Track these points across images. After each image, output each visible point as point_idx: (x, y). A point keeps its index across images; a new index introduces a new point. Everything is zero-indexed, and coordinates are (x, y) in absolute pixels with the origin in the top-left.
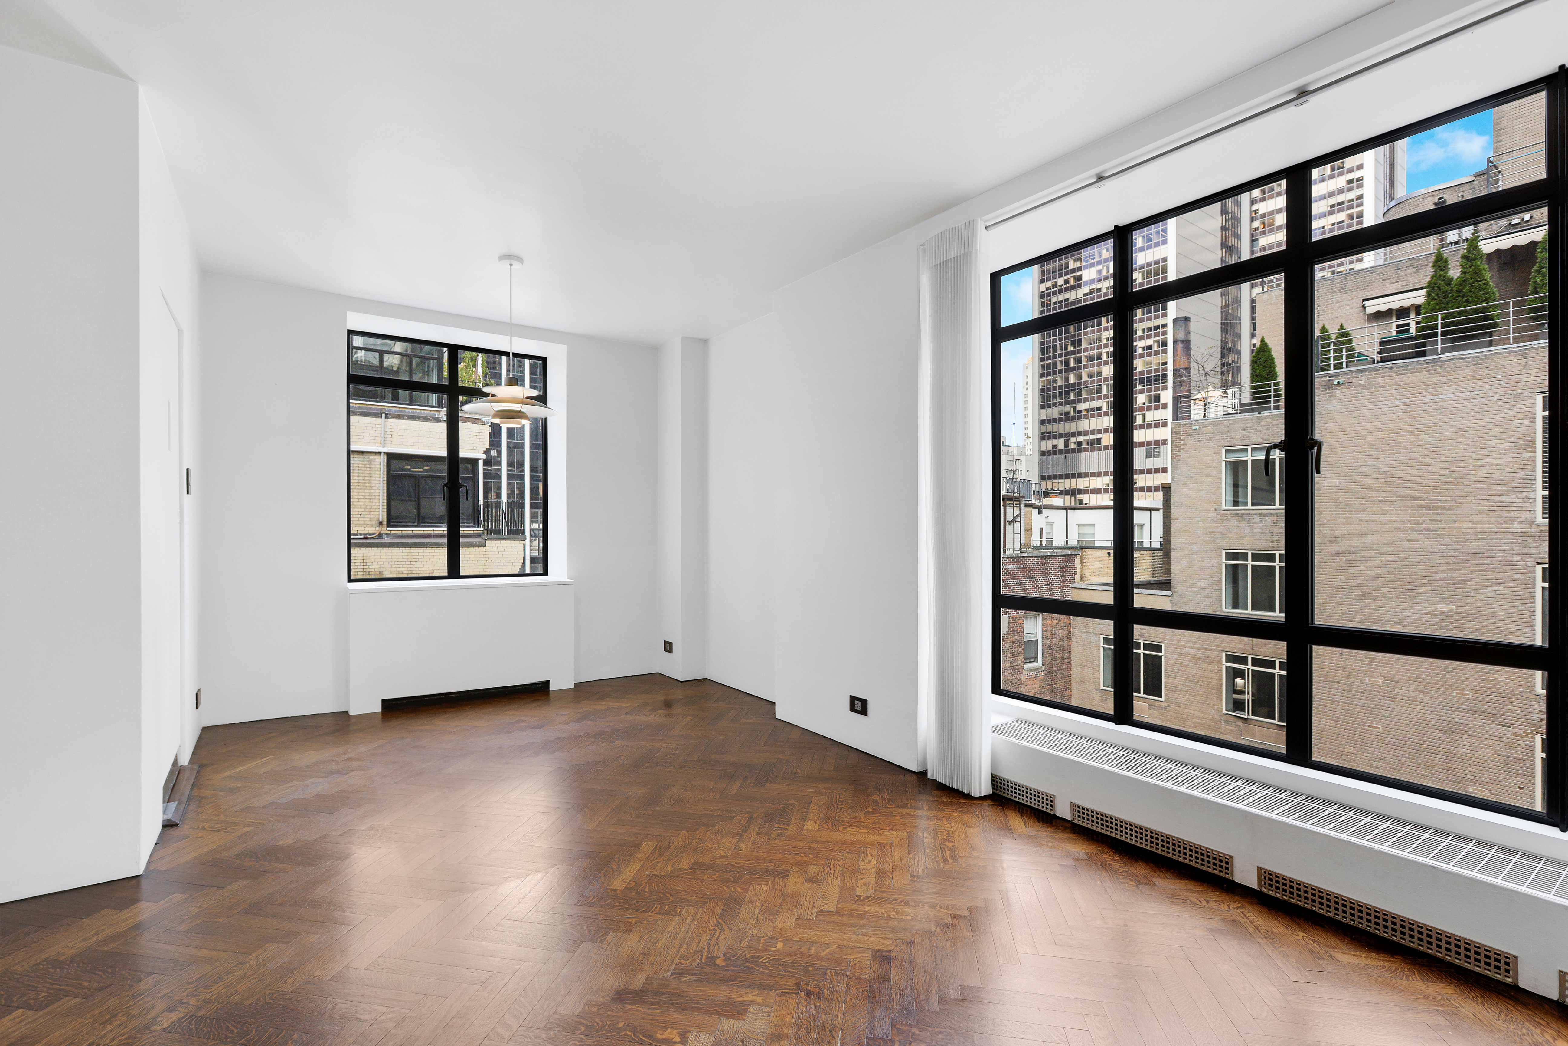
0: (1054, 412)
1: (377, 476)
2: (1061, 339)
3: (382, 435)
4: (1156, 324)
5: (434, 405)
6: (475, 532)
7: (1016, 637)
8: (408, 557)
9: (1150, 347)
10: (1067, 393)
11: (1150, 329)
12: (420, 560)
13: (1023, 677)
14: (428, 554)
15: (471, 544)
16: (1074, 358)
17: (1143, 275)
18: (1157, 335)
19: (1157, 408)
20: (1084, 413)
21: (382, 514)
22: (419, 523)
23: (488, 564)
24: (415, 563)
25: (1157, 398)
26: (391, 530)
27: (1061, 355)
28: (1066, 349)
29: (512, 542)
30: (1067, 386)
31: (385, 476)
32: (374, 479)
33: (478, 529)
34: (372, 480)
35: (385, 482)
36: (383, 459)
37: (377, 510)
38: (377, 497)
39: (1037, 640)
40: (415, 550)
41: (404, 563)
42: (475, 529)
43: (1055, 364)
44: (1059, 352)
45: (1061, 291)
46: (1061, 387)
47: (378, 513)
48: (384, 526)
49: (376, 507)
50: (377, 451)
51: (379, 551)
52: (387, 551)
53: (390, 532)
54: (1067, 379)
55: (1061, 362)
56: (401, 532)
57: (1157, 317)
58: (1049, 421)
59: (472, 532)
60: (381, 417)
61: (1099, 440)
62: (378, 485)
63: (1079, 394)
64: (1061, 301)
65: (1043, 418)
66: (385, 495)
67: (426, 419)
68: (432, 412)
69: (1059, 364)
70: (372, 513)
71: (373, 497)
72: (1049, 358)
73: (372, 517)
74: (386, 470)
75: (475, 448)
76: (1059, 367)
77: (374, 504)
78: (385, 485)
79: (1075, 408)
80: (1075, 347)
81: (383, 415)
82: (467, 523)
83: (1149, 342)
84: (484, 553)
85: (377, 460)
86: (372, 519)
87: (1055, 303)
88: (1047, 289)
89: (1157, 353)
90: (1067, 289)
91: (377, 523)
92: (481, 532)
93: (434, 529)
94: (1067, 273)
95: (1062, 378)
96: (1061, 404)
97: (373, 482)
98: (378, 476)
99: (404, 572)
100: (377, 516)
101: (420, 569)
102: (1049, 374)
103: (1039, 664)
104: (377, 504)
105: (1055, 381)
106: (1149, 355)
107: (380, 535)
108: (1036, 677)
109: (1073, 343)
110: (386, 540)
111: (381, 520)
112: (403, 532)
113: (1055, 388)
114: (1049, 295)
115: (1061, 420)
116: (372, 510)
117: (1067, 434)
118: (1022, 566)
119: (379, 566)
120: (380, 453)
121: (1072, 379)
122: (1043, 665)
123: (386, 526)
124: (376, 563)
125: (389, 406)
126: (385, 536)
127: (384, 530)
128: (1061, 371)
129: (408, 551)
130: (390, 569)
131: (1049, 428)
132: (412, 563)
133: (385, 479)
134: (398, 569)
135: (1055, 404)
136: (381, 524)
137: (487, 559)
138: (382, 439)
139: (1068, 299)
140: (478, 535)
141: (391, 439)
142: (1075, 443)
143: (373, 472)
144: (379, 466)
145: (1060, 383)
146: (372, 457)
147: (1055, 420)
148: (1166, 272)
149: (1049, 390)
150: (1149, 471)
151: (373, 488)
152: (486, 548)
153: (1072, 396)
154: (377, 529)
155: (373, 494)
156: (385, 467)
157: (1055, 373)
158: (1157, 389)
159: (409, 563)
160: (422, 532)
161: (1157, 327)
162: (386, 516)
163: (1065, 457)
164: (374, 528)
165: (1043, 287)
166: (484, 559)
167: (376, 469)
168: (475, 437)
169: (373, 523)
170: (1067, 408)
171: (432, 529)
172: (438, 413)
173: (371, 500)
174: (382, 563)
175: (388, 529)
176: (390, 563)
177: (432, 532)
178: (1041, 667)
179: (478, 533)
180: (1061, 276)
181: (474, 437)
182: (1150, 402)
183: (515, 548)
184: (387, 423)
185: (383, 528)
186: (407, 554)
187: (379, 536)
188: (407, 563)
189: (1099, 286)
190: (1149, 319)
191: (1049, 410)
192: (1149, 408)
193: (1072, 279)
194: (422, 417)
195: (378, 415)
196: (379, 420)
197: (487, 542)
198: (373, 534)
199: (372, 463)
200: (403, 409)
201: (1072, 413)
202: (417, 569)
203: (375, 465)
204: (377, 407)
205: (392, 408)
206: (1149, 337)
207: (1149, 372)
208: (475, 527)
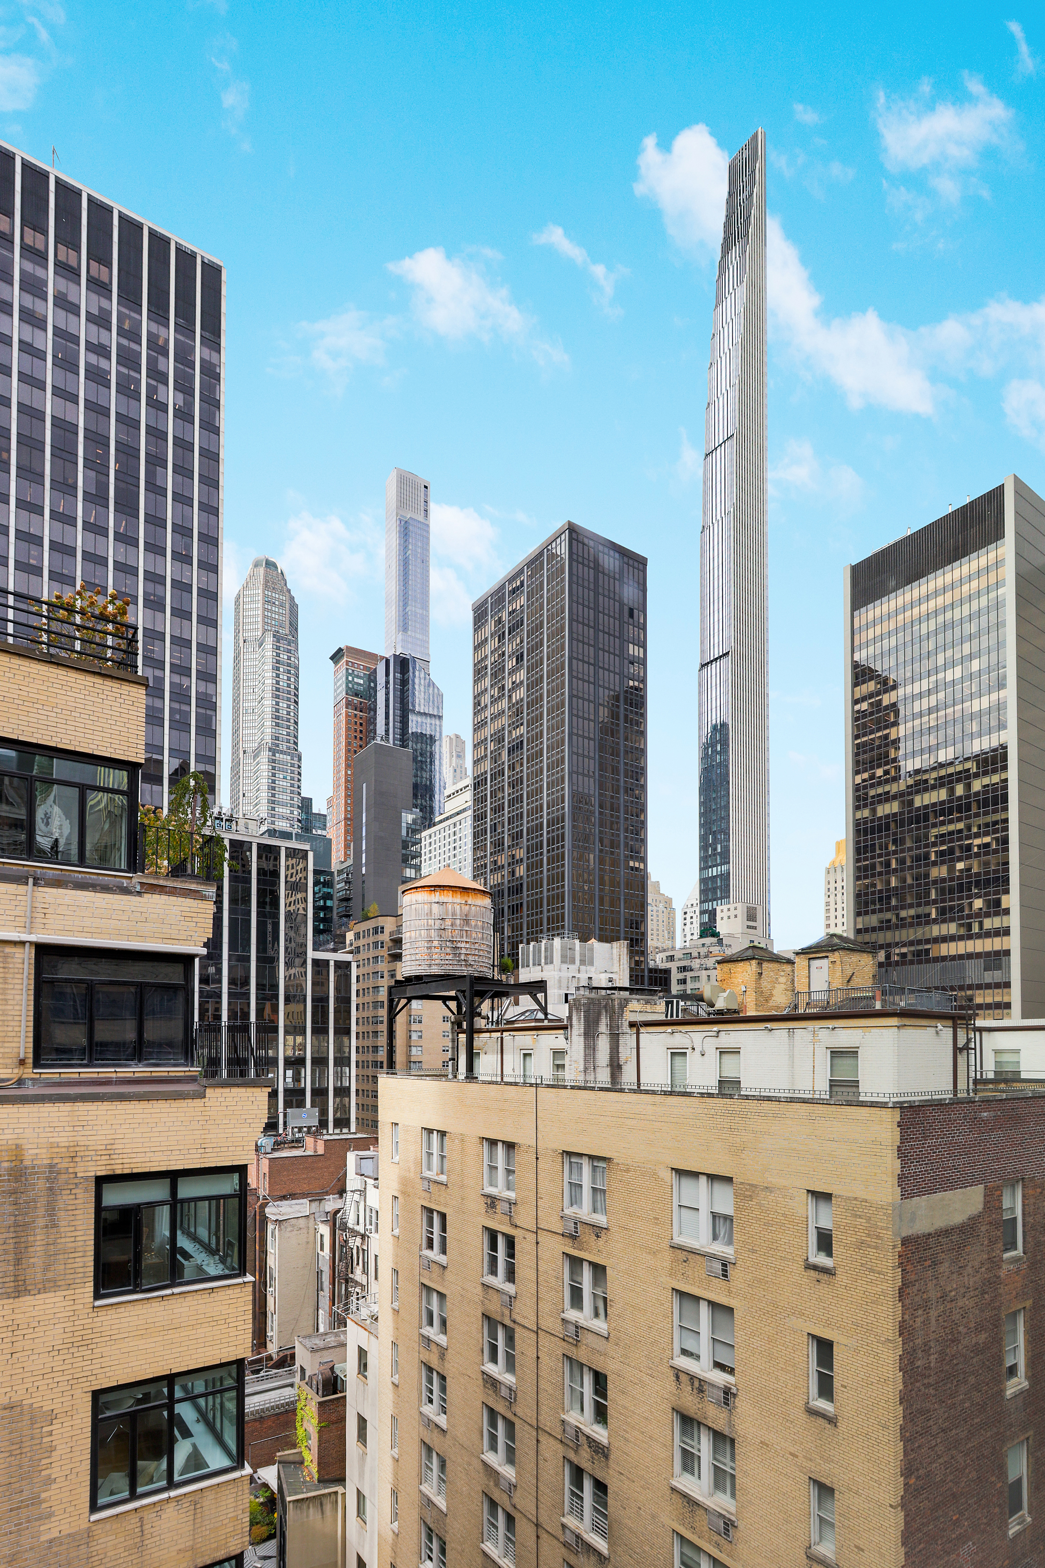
0: (873, 920)
1: (17, 981)
2: (880, 838)
3: (28, 914)
4: (994, 819)
5: (122, 867)
6: (187, 1074)
7: (994, 1216)
8: (68, 1119)
9: (987, 845)
10: (889, 898)
11: (987, 825)
12: (90, 1123)
13: (1002, 1273)
14: (105, 1113)
15: (180, 1095)
16: (897, 859)
17: (978, 765)
18: (996, 831)
19: (997, 914)
20: (909, 920)
21: (25, 1045)
22: (90, 1060)
23: (209, 1127)
24: (80, 1128)
25: (998, 903)
26: (40, 1073)
27: (880, 856)
28: (887, 848)
29: (249, 1090)
30: (888, 890)
31: (32, 982)
32: (12, 986)
33: (192, 1069)
34: (8, 989)
35: (32, 992)
36: (29, 954)
37: (16, 1039)
38: (17, 1018)
39: (1015, 1219)
40: (82, 1107)
41: (61, 1129)
42: (187, 1069)
43: (873, 866)
44: (878, 852)
45: (879, 784)
46: (880, 891)
47: (17, 1045)
48: (28, 1066)
49: (14, 1034)
50: (18, 939)
51: (16, 1110)
52: (30, 1110)
53: (38, 1076)
54: (888, 882)
55: (881, 863)
56: (58, 1076)
57: (995, 811)
58: (866, 930)
59: (182, 1074)
60: (27, 884)
61: (927, 951)
62: (18, 997)
63: (903, 899)
64: (880, 795)
65: (860, 926)
66: (32, 1013)
67: (105, 889)
68: (118, 879)
69: (878, 866)
70: (6, 1045)
71: (10, 1018)
72: (866, 859)
73: (7, 1050)
74: (33, 972)
75: (189, 938)
76: (878, 869)
77: (10, 1029)
78: (32, 998)
79: (897, 915)
80: (897, 847)
81: (31, 881)
82: (174, 1060)
83: (987, 839)
84: (203, 1109)
85: (17, 955)
86: (6, 1056)
87: (873, 797)
88: (864, 781)
89: (996, 851)
90: (887, 781)
91: (16, 1061)
92: (197, 1073)
93: (117, 1070)
94: (887, 763)
95: (881, 881)
96: (881, 910)
97: (9, 992)
98: (20, 981)
99: (60, 1145)
100: (16, 1050)
101: (90, 1138)
102: (866, 877)
103: (1019, 1252)
104: (17, 1029)
105: (874, 885)
106: (986, 854)
107: (20, 1082)
108: (1018, 1272)
109: (895, 842)
110: (31, 1090)
111: (22, 1056)
112: (62, 1076)
113: (873, 893)
114: (865, 787)
115: (881, 929)
116: (6, 1039)
117: (889, 945)
118: (999, 1113)
119: (15, 1136)
120: (23, 943)
121: (893, 883)
122: (1024, 1253)
123: (31, 1065)
124: (11, 1131)
125: (43, 868)
126: (30, 1083)
127: (29, 1072)
128: (880, 874)
129: (69, 1109)
130: (36, 1141)
131: (867, 937)
132: (76, 1129)
133: (32, 987)
134: (51, 1140)
135: (874, 912)
136: (22, 1062)
137: (207, 1118)
138: (28, 921)
139: (888, 792)
140: (192, 1079)
141: (45, 921)
142: (898, 955)
143: (11, 976)
144: (21, 966)
145: (879, 887)
146: (9, 950)
147: (874, 929)
148: (1006, 761)
149: (866, 894)
150: (988, 986)
151: (10, 1002)
152: (206, 1100)
153: (894, 902)
154: (16, 1071)
155: (10, 1013)
156: (33, 967)
157: (873, 875)
158: (997, 893)
159: (71, 1129)
160: (96, 1075)
161: (996, 823)
162: (31, 1050)
163: (887, 971)
164: (10, 1071)
165: (858, 779)
166: (203, 1118)
167: (16, 971)
168: (190, 919)
169: (9, 1061)
170: (888, 915)
171: (113, 1070)
172: (128, 881)
173: (6, 1023)
174: (21, 1131)
175: (35, 1071)
176: (37, 1130)
177: (114, 1075)
178: (1023, 1257)
179: (191, 1076)
180: (879, 766)
181: (187, 919)
182: (989, 907)
183: (253, 1099)
184: (37, 894)
185: (26, 1071)
186: (66, 1114)
187: (19, 1084)
188: (67, 1129)
189: (925, 777)
190: (986, 813)
191: (867, 918)
192: (988, 915)
193: (893, 770)
194: (99, 885)
195: (21, 880)
196: (22, 889)
197: (208, 1090)
198: (8, 1080)
199: (9, 960)
200: (67, 873)
201: (894, 920)
202: (85, 1138)
203: (14, 963)
204: (21, 868)
205: (48, 871)
206: (986, 834)
207: (987, 873)
208: (187, 1066)
